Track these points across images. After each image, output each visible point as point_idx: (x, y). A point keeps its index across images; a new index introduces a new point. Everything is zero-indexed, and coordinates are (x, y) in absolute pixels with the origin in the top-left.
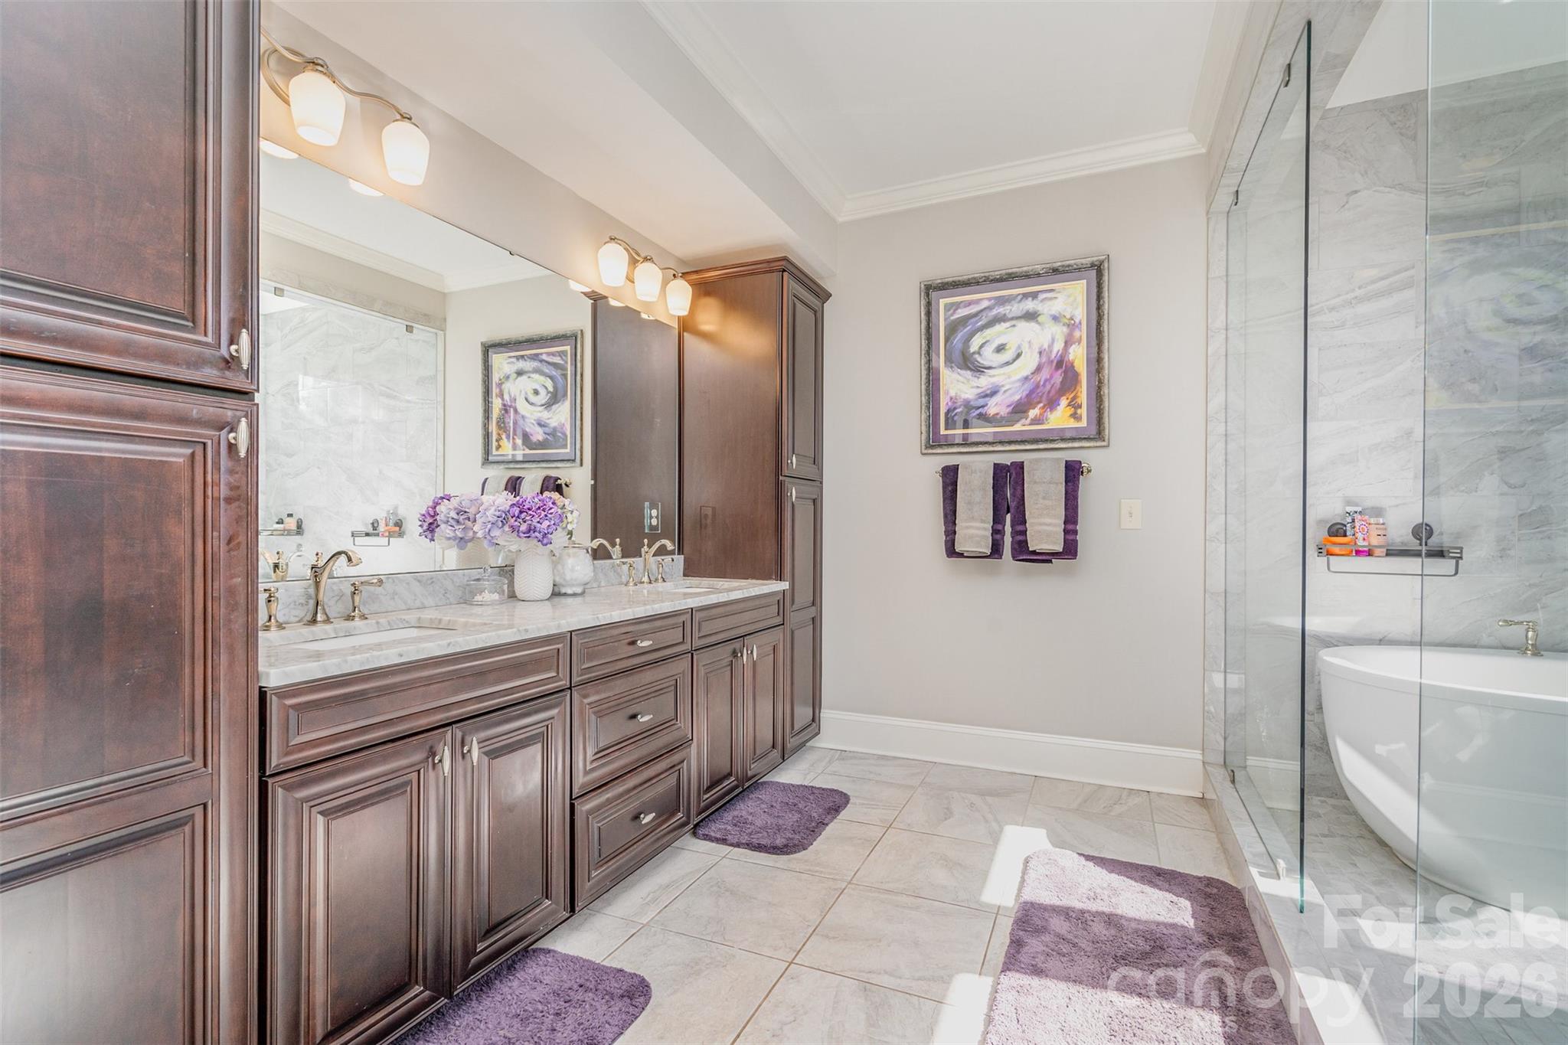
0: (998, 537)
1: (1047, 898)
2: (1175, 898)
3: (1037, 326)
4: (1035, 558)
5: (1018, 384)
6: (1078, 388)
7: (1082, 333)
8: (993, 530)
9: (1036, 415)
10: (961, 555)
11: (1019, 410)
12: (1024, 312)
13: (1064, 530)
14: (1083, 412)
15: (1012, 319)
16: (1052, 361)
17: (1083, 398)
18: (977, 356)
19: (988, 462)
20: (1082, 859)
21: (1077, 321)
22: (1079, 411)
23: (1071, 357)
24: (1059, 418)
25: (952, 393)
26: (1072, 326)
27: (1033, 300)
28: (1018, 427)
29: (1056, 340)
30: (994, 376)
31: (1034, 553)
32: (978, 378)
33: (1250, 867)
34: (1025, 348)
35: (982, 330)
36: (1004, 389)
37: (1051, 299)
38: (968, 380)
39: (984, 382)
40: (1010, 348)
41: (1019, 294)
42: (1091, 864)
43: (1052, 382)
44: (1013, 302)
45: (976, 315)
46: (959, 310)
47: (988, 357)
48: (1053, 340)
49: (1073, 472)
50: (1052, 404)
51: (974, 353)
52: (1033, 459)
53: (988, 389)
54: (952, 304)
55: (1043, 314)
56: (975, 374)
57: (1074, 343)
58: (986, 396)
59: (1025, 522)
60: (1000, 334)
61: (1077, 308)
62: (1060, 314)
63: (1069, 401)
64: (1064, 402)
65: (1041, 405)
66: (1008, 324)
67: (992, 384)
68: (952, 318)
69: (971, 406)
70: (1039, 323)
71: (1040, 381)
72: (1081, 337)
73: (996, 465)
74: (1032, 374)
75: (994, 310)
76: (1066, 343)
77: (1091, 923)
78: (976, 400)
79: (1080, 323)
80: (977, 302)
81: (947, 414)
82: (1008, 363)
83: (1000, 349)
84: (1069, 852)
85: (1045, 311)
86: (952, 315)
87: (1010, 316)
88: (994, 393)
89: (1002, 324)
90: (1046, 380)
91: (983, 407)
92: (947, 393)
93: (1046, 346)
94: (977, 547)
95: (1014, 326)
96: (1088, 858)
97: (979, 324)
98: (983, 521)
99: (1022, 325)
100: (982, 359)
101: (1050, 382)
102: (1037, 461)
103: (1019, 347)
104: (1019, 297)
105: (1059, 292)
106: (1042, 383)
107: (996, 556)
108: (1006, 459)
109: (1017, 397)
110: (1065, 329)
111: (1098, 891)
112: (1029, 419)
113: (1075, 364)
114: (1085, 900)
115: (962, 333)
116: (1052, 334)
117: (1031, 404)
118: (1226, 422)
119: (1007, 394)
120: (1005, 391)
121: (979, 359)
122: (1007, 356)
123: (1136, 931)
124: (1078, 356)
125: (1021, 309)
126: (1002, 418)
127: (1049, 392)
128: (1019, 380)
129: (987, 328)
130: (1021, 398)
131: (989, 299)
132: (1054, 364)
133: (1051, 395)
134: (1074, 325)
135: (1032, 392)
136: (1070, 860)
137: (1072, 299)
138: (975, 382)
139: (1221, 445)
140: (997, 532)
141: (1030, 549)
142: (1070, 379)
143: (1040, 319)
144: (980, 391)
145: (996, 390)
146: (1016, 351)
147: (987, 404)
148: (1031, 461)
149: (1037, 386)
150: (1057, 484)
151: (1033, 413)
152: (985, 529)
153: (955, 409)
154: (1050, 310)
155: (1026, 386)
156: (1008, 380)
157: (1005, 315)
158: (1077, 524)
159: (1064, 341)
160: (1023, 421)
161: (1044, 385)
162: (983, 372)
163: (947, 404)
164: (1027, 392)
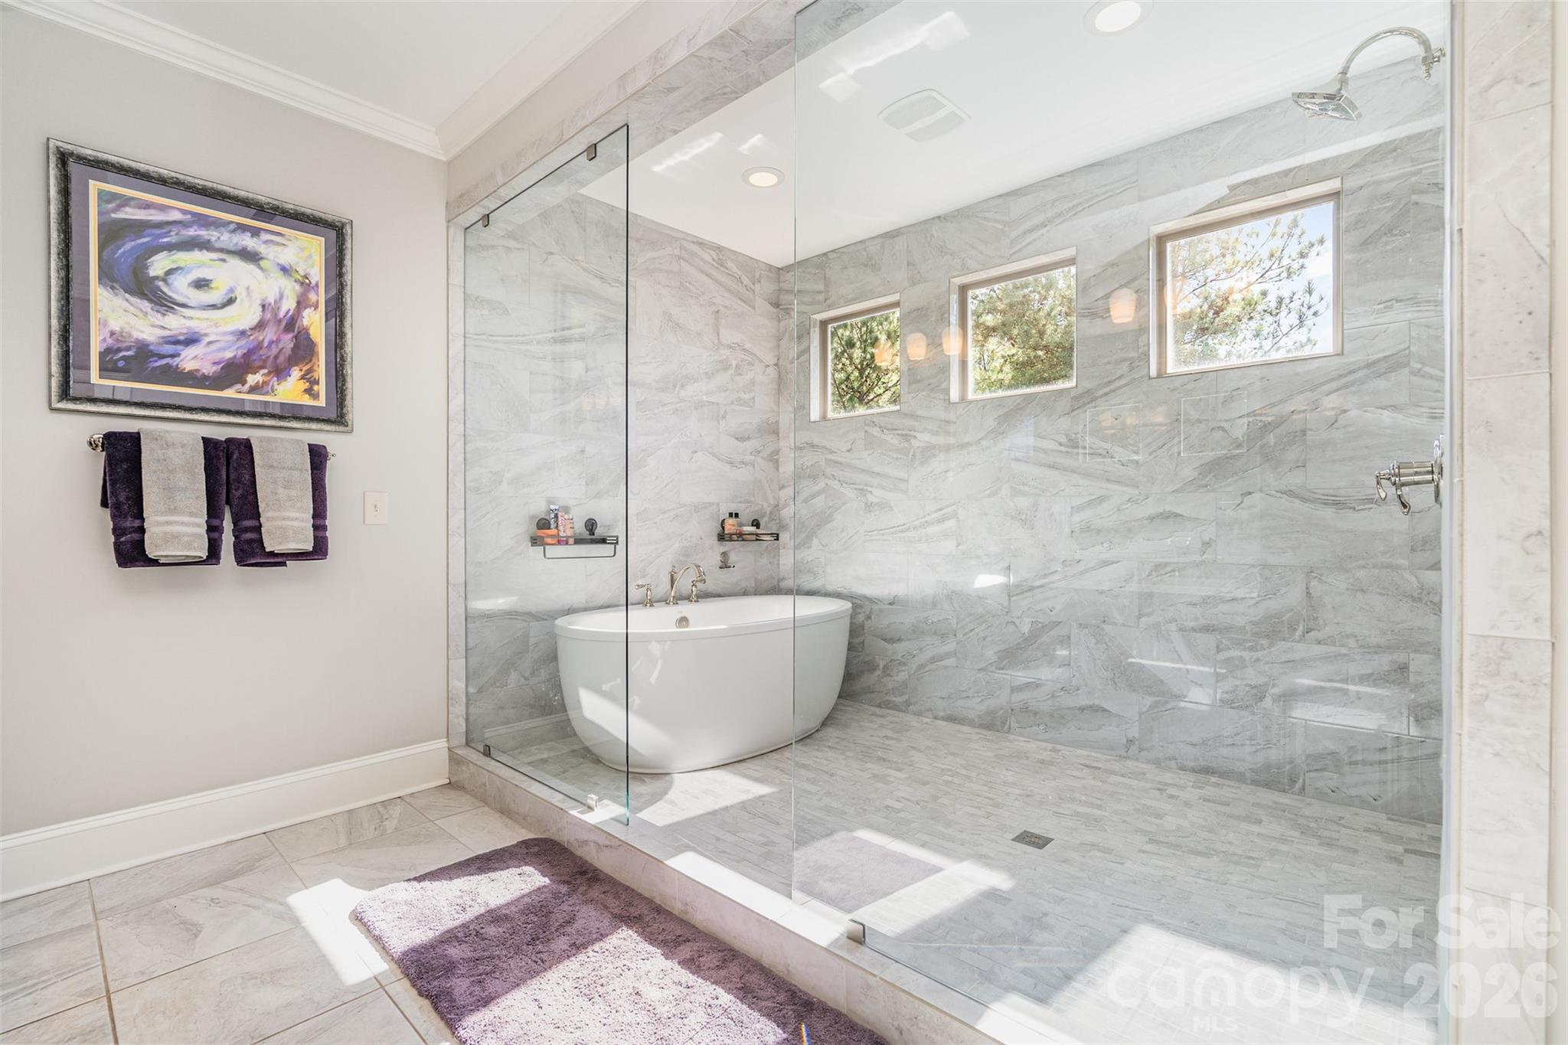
0: (215, 535)
1: (421, 936)
2: (519, 870)
3: (258, 271)
4: (272, 560)
5: (231, 338)
6: (314, 360)
7: (320, 297)
8: (208, 526)
9: (258, 382)
10: (154, 562)
11: (232, 372)
12: (240, 248)
13: (313, 526)
14: (321, 389)
15: (221, 250)
16: (280, 321)
17: (321, 372)
18: (161, 284)
19: (193, 434)
20: (415, 883)
21: (313, 282)
22: (316, 388)
23: (305, 322)
24: (290, 390)
25: (115, 326)
26: (306, 285)
27: (252, 236)
28: (230, 393)
29: (285, 297)
30: (191, 318)
31: (272, 554)
32: (164, 315)
33: (570, 812)
34: (240, 294)
35: (170, 251)
36: (207, 340)
37: (278, 244)
38: (145, 314)
39: (175, 324)
40: (217, 288)
41: (232, 222)
42: (426, 884)
43: (280, 346)
44: (222, 229)
45: (160, 225)
46: (128, 209)
47: (180, 288)
48: (281, 297)
49: (318, 457)
50: (280, 372)
51: (156, 278)
52: (265, 437)
53: (181, 334)
54: (114, 196)
55: (267, 259)
56: (157, 307)
57: (310, 306)
58: (177, 342)
59: (258, 516)
60: (201, 265)
61: (313, 266)
62: (291, 267)
63: (303, 373)
64: (296, 373)
65: (266, 371)
66: (214, 255)
67: (188, 328)
68: (113, 215)
69: (151, 351)
70: (261, 268)
71: (263, 340)
72: (318, 301)
73: (206, 441)
74: (252, 329)
75: (192, 230)
76: (298, 303)
77: (483, 931)
78: (159, 344)
79: (317, 285)
80: (163, 208)
81: (102, 355)
82: (213, 307)
83: (201, 284)
84: (395, 885)
85: (271, 256)
86: (115, 211)
87: (217, 245)
88: (191, 340)
89: (205, 252)
90: (271, 343)
91: (173, 356)
92: (103, 323)
93: (271, 300)
94: (189, 550)
95: (223, 260)
96: (420, 879)
97: (165, 240)
98: (191, 514)
99: (235, 263)
100: (170, 289)
101: (277, 345)
102: (269, 440)
103: (232, 290)
104: (232, 227)
105: (290, 240)
106: (266, 344)
107: (214, 561)
108: (221, 434)
109: (229, 355)
110: (297, 287)
111: (459, 901)
112: (247, 387)
113: (311, 331)
114: (457, 916)
115: (133, 243)
116: (280, 288)
117: (250, 368)
118: (465, 424)
119: (213, 347)
120: (209, 343)
121: (165, 289)
122: (215, 296)
123: (522, 912)
124: (315, 322)
125: (235, 242)
126: (205, 377)
127: (276, 357)
128: (232, 333)
129: (178, 250)
130: (235, 357)
131: (184, 212)
132: (284, 323)
133: (279, 361)
134: (309, 285)
135: (250, 353)
136: (404, 892)
137: (306, 253)
138: (157, 319)
139: (460, 444)
140: (214, 530)
141: (267, 550)
142: (303, 350)
143: (262, 263)
144: (166, 333)
145: (195, 337)
146: (226, 294)
147: (178, 355)
148: (261, 440)
149: (260, 346)
150: (301, 470)
151: (252, 379)
152: (198, 525)
153: (119, 350)
154: (276, 257)
155: (243, 342)
156: (214, 330)
157: (209, 241)
158: (326, 519)
159: (296, 300)
160: (239, 386)
161: (269, 346)
162: (173, 308)
163: (104, 340)
164: (245, 351)
